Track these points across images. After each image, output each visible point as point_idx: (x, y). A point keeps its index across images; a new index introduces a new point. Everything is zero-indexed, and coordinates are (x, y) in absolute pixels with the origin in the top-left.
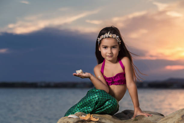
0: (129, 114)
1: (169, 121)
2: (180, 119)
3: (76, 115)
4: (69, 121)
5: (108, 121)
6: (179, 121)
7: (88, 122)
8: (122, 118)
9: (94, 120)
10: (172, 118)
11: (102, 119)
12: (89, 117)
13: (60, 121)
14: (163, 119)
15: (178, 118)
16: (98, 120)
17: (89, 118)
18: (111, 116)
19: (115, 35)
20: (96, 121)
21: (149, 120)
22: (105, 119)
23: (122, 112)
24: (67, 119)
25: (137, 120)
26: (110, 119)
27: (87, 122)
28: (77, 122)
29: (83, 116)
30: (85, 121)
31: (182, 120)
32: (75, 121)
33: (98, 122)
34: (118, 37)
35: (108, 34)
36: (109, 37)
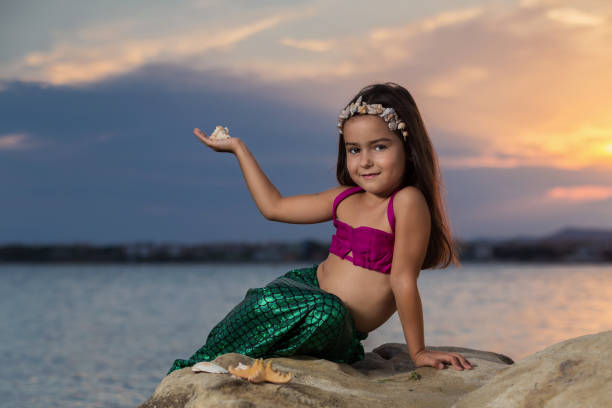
0: (395, 358)
1: (522, 381)
2: (554, 374)
3: (221, 364)
4: (195, 383)
5: (324, 381)
6: (550, 381)
7: (255, 386)
8: (371, 372)
9: (275, 381)
10: (530, 370)
11: (305, 374)
12: (260, 368)
13: (167, 383)
14: (501, 376)
15: (550, 373)
16: (288, 378)
17: (260, 374)
18: (333, 366)
20: (283, 384)
21: (460, 378)
22: (315, 374)
23: (375, 351)
24: (189, 375)
25: (419, 377)
26: (330, 377)
27: (251, 385)
28: (219, 387)
29: (242, 367)
30: (247, 384)
31: (560, 378)
32: (213, 384)
33: (288, 384)
34: (388, 111)
35: (357, 104)
36: (356, 114)
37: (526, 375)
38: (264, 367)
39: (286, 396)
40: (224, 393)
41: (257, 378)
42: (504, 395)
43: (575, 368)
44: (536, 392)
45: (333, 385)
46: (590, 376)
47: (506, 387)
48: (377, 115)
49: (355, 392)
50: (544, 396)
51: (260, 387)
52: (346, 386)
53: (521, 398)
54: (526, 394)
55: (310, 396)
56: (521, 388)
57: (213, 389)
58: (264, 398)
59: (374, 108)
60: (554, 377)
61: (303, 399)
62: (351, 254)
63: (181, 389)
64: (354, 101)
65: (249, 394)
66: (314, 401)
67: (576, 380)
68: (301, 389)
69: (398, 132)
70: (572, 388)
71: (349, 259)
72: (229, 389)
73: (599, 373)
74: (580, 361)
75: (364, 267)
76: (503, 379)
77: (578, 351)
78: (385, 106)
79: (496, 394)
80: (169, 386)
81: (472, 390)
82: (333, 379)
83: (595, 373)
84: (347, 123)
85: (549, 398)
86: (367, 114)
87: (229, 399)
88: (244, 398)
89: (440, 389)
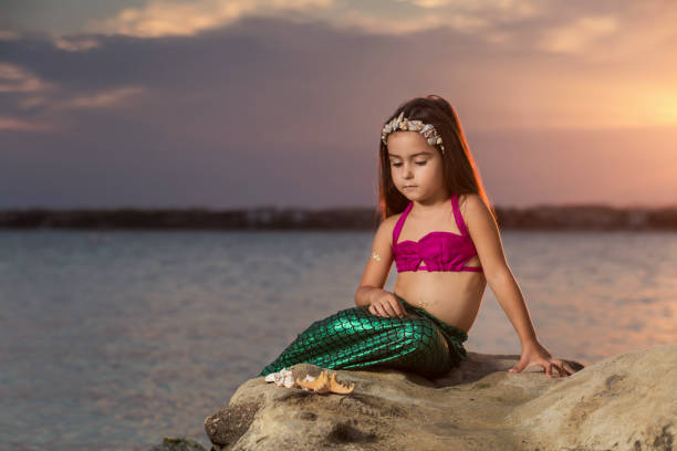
1: (571, 394)
2: (600, 388)
4: (266, 394)
5: (389, 390)
6: (596, 395)
7: (320, 397)
8: (439, 381)
9: (339, 391)
12: (325, 380)
15: (597, 387)
16: (351, 389)
17: (325, 385)
19: (420, 123)
20: (347, 395)
22: (382, 384)
24: (261, 385)
26: (396, 386)
27: (316, 396)
28: (285, 399)
29: (310, 379)
30: (313, 395)
31: (605, 392)
32: (280, 395)
33: (351, 395)
34: (427, 127)
35: (399, 120)
36: (398, 129)
37: (576, 388)
38: (329, 379)
39: (349, 406)
40: (290, 404)
41: (322, 389)
42: (554, 407)
43: (620, 383)
44: (582, 405)
45: (398, 395)
46: (629, 392)
47: (557, 399)
48: (417, 131)
49: (417, 402)
50: (587, 410)
51: (325, 398)
52: (411, 395)
53: (568, 411)
54: (572, 407)
55: (372, 406)
56: (569, 402)
57: (279, 400)
58: (327, 408)
59: (415, 125)
60: (600, 391)
61: (364, 409)
62: (423, 264)
63: (253, 398)
64: (397, 116)
65: (313, 405)
66: (375, 411)
67: (618, 395)
68: (364, 400)
69: (437, 147)
70: (614, 402)
71: (423, 268)
72: (295, 400)
73: (637, 389)
74: (624, 377)
75: (439, 270)
76: (556, 391)
77: (625, 366)
78: (425, 122)
79: (546, 406)
80: (242, 395)
81: (528, 401)
82: (398, 388)
83: (634, 389)
84: (390, 137)
85: (591, 412)
86: (408, 130)
87: (294, 410)
88: (308, 409)
89: (500, 399)
